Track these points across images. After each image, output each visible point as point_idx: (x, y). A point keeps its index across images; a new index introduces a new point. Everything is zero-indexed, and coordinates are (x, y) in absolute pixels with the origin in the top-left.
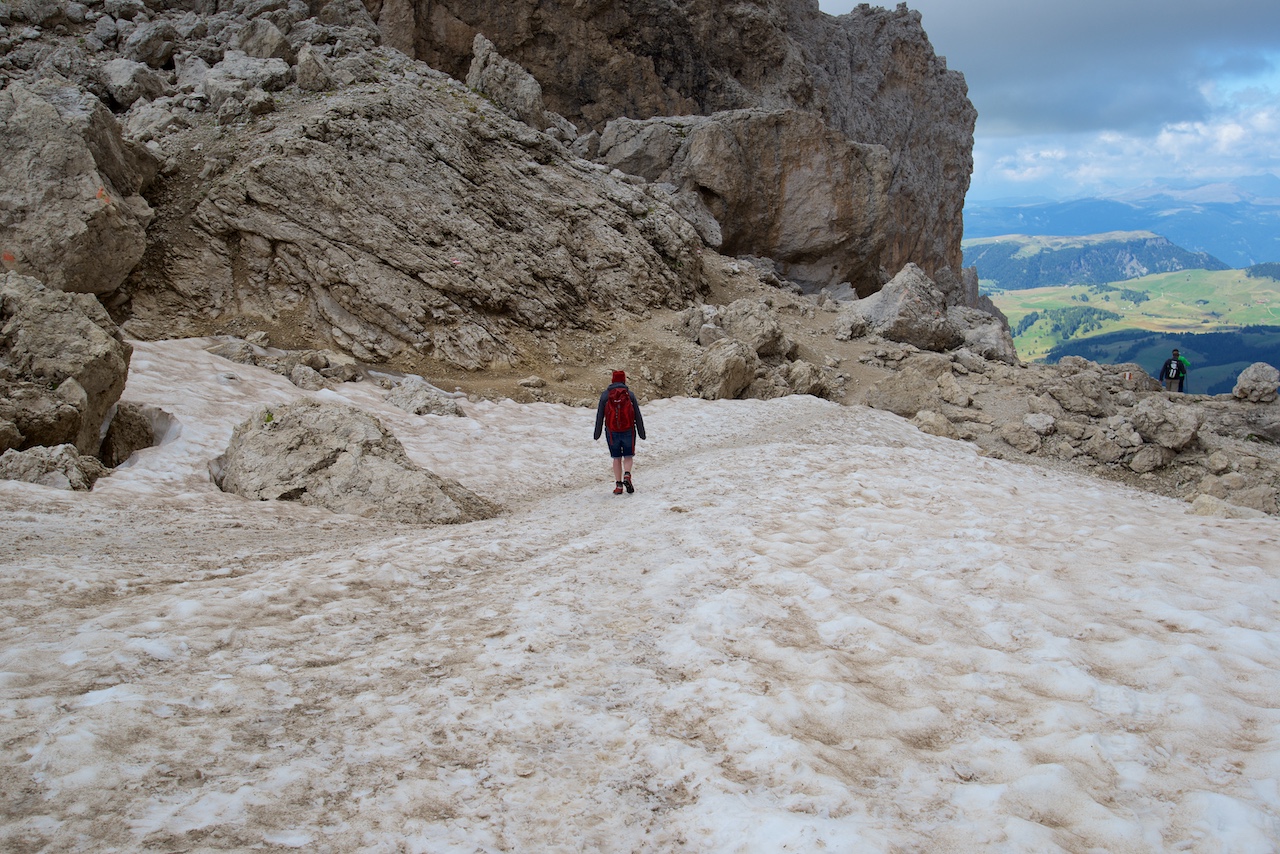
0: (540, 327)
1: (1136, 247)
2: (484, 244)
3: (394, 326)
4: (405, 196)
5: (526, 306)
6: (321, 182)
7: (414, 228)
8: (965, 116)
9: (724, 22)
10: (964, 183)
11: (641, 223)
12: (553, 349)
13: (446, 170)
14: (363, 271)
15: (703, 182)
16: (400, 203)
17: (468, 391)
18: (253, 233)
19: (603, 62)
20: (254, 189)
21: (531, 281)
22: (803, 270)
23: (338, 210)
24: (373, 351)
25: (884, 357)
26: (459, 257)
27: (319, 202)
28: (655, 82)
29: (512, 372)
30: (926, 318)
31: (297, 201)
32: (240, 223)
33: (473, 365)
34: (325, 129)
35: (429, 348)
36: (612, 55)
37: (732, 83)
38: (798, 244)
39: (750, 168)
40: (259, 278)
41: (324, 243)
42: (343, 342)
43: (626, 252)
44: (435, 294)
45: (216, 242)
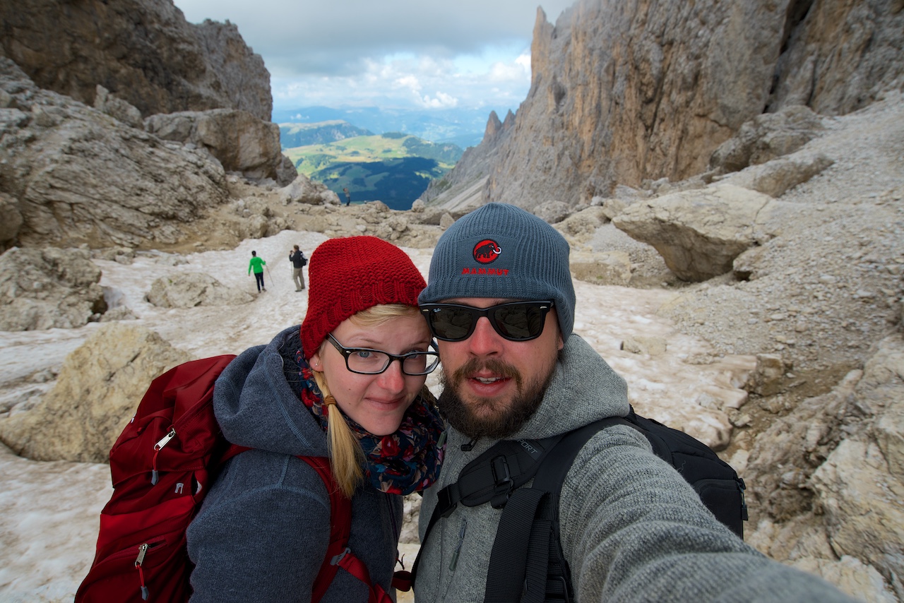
0: (188, 221)
1: (339, 127)
2: (158, 192)
3: (137, 232)
4: (119, 175)
5: (181, 214)
6: (82, 175)
7: (128, 190)
8: (265, 75)
9: (174, 52)
10: (270, 107)
11: (202, 170)
12: (195, 229)
13: (129, 161)
14: (115, 211)
15: (207, 142)
16: (119, 179)
17: (180, 253)
18: (60, 202)
19: (116, 71)
20: (53, 181)
21: (179, 204)
22: (251, 174)
23: (95, 186)
24: (132, 243)
25: (303, 211)
26: (151, 199)
27: (85, 184)
28: (146, 82)
29: (186, 242)
30: (312, 194)
31: (75, 185)
32: (52, 198)
33: (173, 241)
34: (71, 149)
35: (154, 238)
36: (121, 68)
37: (183, 81)
38: (248, 163)
39: (224, 134)
40: (70, 220)
41: (95, 202)
42: (118, 242)
43: (204, 184)
44: (148, 216)
45: (43, 208)
